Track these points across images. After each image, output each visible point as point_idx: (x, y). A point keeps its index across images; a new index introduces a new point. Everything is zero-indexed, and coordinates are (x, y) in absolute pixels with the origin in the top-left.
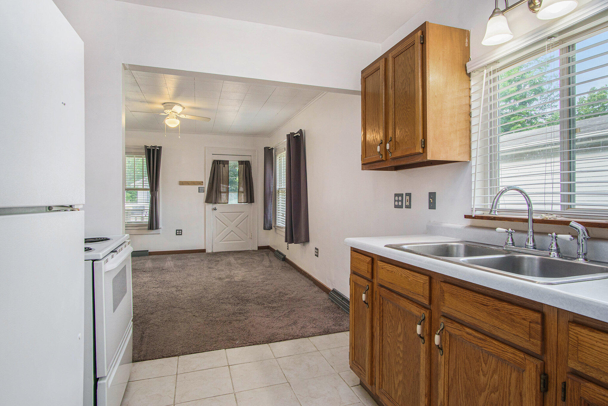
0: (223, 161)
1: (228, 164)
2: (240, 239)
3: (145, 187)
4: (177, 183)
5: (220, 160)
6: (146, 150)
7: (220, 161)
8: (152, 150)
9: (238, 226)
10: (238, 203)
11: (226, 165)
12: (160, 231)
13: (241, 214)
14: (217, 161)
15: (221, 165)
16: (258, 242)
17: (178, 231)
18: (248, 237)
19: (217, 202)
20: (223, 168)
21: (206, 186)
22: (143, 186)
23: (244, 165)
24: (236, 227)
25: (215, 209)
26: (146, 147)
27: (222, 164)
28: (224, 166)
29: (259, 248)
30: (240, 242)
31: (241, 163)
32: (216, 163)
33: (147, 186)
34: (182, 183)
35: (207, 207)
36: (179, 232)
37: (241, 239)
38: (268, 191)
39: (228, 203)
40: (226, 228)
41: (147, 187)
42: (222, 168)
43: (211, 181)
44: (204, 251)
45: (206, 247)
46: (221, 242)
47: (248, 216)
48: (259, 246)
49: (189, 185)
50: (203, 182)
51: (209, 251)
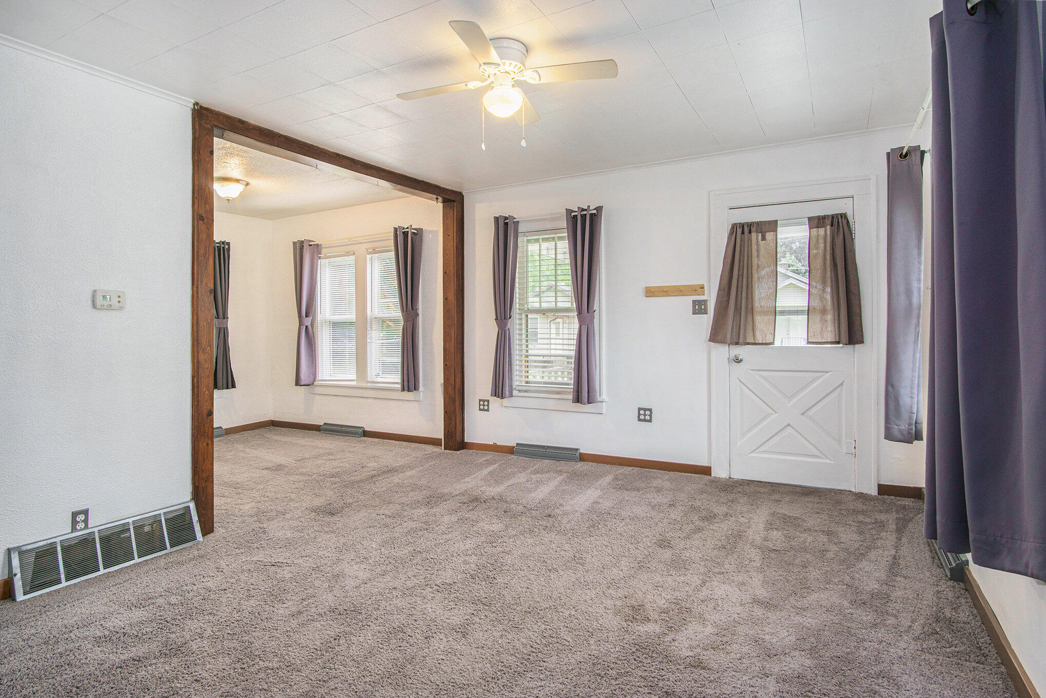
0: (759, 224)
1: (775, 230)
2: (816, 452)
3: (560, 305)
4: (641, 292)
5: (750, 221)
6: (570, 219)
7: (750, 225)
8: (579, 217)
9: (810, 413)
10: (809, 343)
11: (769, 236)
12: (604, 408)
13: (818, 378)
14: (742, 226)
15: (754, 235)
16: (878, 470)
17: (642, 412)
18: (844, 451)
19: (741, 340)
20: (762, 243)
21: (711, 297)
22: (556, 302)
23: (828, 227)
24: (803, 414)
25: (738, 361)
26: (569, 212)
27: (757, 232)
28: (764, 238)
29: (884, 490)
30: (815, 460)
31: (817, 222)
32: (739, 231)
33: (567, 301)
34: (650, 292)
35: (714, 354)
36: (645, 415)
37: (820, 454)
38: (901, 302)
39: (772, 343)
40: (769, 415)
41: (568, 305)
42: (758, 245)
43: (726, 281)
44: (706, 471)
45: (713, 460)
46: (752, 455)
47: (842, 384)
48: (882, 483)
49: (668, 295)
50: (702, 287)
51: (720, 472)
